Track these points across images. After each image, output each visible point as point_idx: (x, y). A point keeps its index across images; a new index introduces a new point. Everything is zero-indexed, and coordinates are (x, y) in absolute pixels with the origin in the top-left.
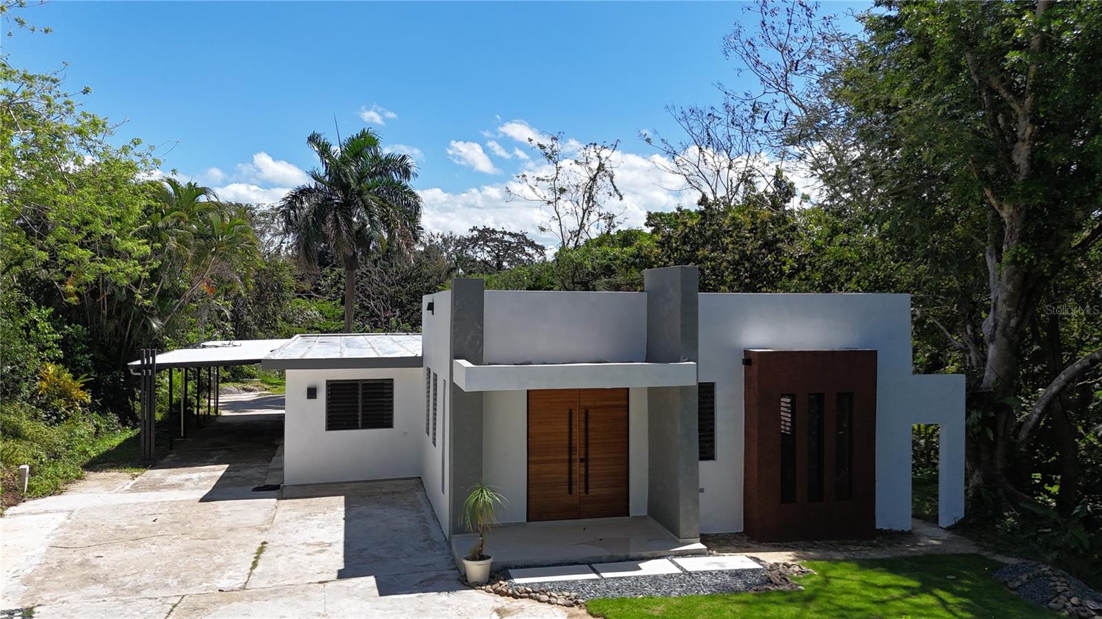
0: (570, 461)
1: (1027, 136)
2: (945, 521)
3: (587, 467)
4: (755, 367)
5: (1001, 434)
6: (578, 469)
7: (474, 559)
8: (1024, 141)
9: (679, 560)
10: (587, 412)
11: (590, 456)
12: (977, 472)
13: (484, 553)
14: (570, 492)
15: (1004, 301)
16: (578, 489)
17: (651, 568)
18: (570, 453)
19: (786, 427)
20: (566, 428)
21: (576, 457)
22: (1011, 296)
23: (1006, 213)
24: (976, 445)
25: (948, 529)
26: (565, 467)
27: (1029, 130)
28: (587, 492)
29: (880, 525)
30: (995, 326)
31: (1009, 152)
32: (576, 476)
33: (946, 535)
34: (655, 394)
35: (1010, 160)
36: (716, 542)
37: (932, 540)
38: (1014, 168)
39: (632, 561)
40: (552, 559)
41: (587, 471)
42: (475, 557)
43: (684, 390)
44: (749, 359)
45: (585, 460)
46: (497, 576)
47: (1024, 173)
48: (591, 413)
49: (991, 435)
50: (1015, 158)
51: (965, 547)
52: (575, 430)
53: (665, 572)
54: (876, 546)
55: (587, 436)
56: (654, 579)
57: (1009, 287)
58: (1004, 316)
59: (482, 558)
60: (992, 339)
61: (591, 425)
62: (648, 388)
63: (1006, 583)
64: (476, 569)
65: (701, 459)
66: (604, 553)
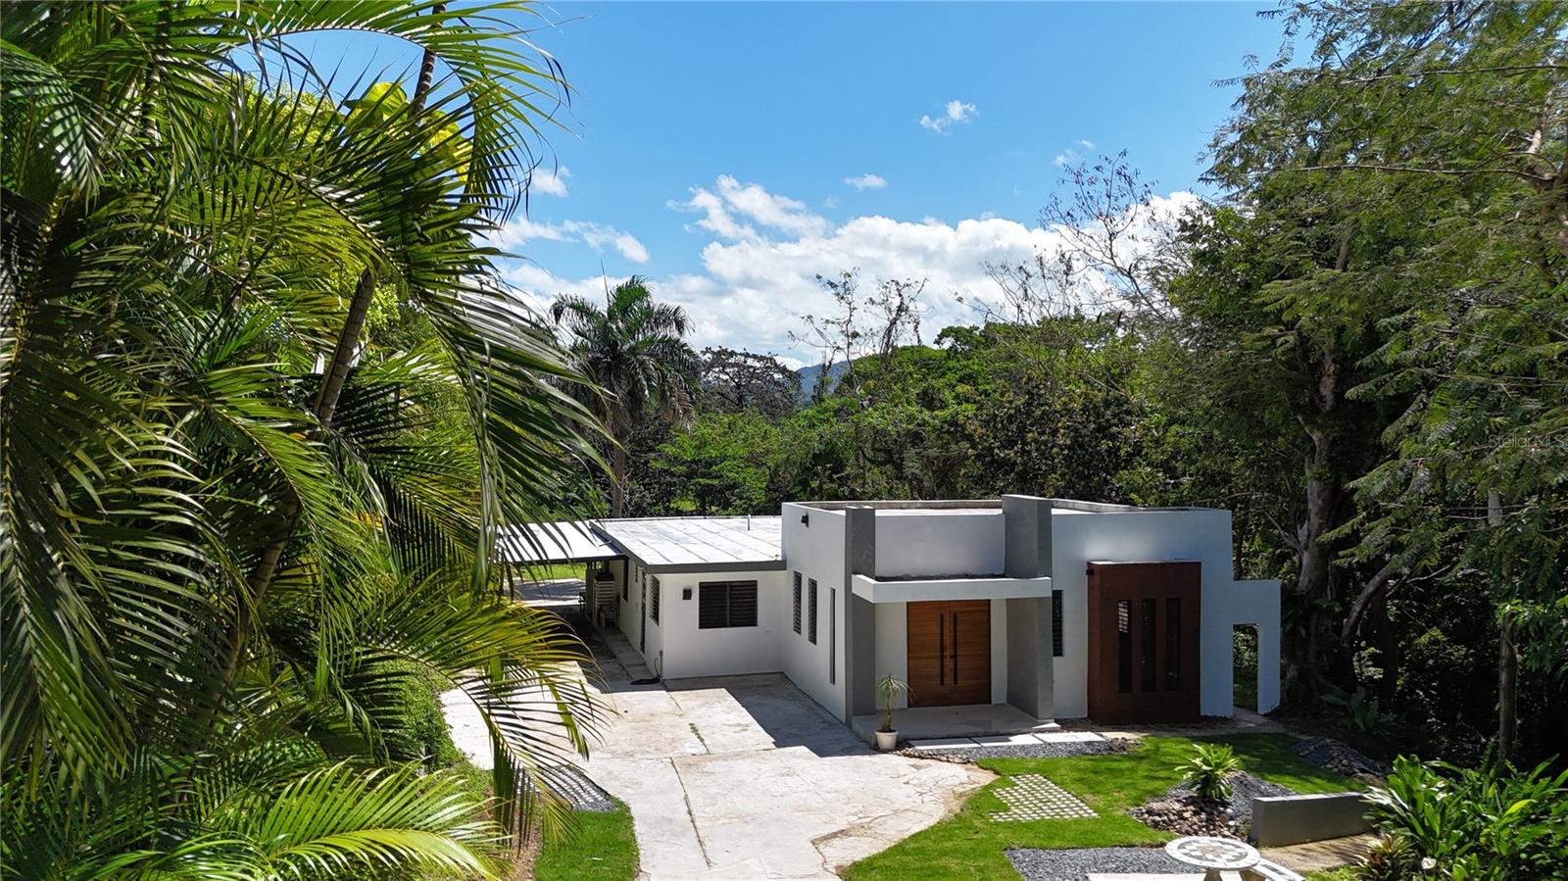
0: (942, 657)
1: (1331, 372)
2: (1262, 710)
3: (956, 662)
4: (1097, 578)
5: (1313, 632)
6: (949, 663)
7: (884, 731)
8: (1329, 376)
9: (1039, 735)
10: (955, 617)
11: (958, 653)
12: (1293, 666)
13: (892, 728)
14: (942, 683)
15: (1316, 514)
16: (949, 680)
17: (1018, 740)
18: (942, 651)
19: (1123, 626)
20: (938, 631)
21: (947, 653)
22: (1321, 509)
23: (1316, 437)
24: (1291, 644)
25: (1265, 715)
26: (937, 663)
27: (1332, 368)
28: (956, 683)
29: (1206, 710)
30: (1309, 535)
31: (1317, 384)
32: (947, 670)
33: (1262, 720)
34: (1012, 604)
35: (1318, 391)
36: (1067, 725)
37: (1250, 722)
38: (1322, 398)
39: (1005, 736)
40: (941, 734)
41: (956, 665)
42: (887, 730)
43: (1040, 599)
44: (1091, 570)
45: (954, 657)
46: (900, 745)
47: (1330, 403)
48: (959, 616)
49: (1303, 632)
50: (1322, 389)
51: (1276, 728)
52: (946, 631)
53: (1030, 743)
54: (1200, 728)
55: (955, 636)
56: (1023, 748)
57: (1320, 502)
58: (1316, 526)
59: (891, 731)
60: (1306, 548)
61: (958, 627)
62: (1008, 600)
63: (1298, 753)
64: (886, 739)
65: (1055, 655)
66: (981, 730)
